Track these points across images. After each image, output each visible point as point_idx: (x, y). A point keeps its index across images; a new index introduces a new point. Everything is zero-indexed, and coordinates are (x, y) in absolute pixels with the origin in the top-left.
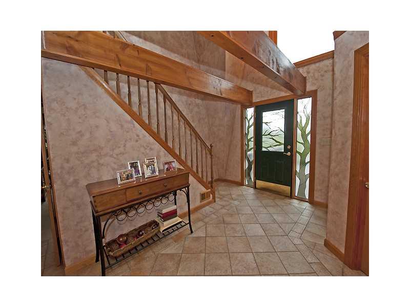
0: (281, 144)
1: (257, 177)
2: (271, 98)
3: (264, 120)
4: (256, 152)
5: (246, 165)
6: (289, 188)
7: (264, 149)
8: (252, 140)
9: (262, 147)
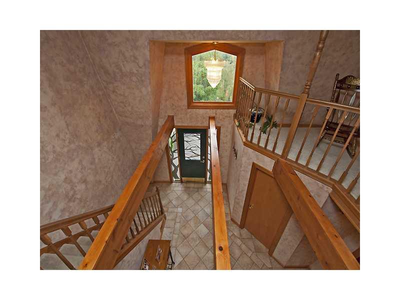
0: (198, 155)
1: (182, 175)
2: (190, 125)
3: (185, 139)
4: (180, 161)
5: (173, 168)
6: (204, 179)
7: (186, 159)
8: (177, 151)
9: (185, 157)
